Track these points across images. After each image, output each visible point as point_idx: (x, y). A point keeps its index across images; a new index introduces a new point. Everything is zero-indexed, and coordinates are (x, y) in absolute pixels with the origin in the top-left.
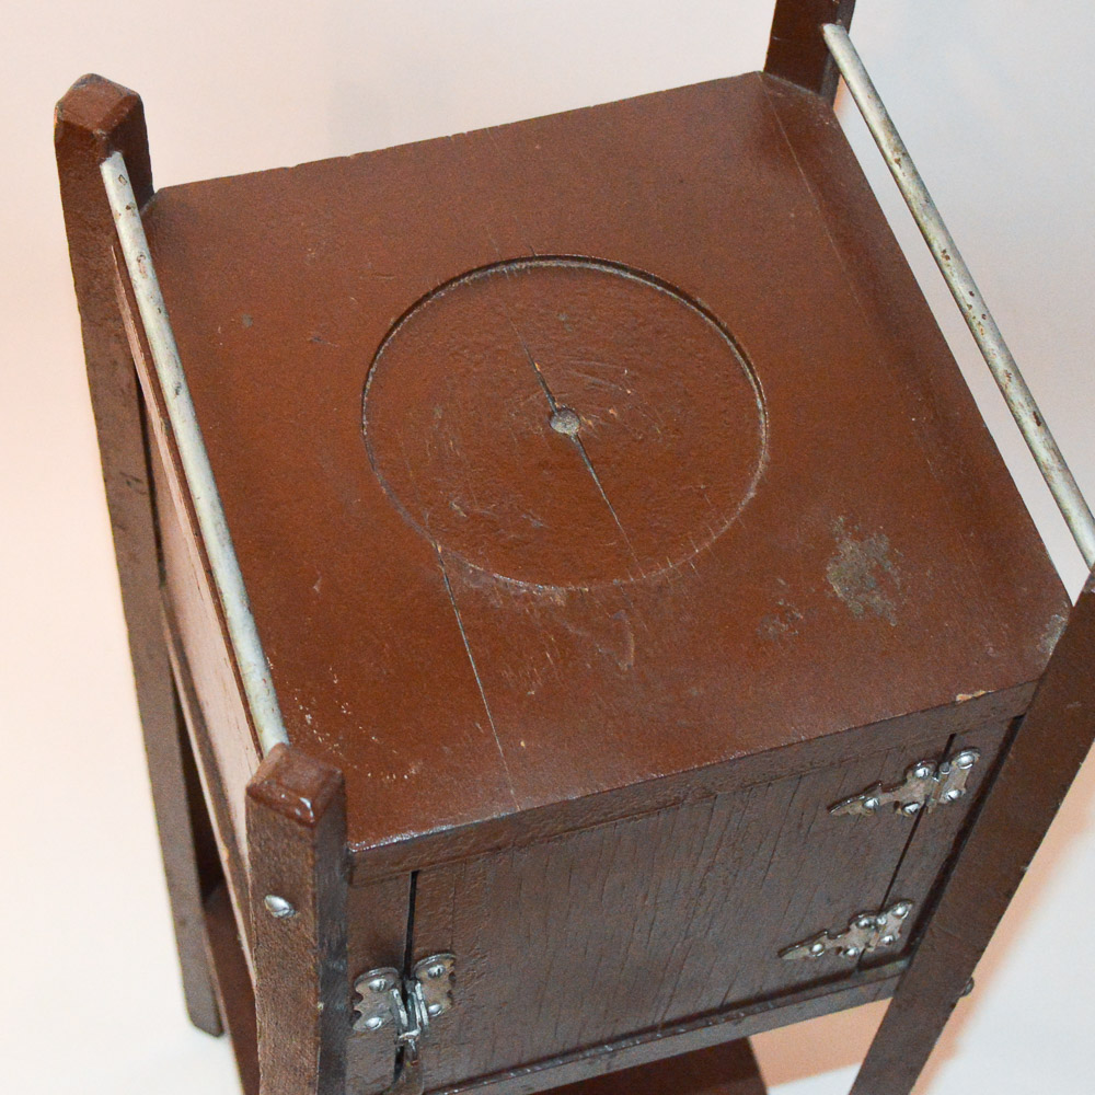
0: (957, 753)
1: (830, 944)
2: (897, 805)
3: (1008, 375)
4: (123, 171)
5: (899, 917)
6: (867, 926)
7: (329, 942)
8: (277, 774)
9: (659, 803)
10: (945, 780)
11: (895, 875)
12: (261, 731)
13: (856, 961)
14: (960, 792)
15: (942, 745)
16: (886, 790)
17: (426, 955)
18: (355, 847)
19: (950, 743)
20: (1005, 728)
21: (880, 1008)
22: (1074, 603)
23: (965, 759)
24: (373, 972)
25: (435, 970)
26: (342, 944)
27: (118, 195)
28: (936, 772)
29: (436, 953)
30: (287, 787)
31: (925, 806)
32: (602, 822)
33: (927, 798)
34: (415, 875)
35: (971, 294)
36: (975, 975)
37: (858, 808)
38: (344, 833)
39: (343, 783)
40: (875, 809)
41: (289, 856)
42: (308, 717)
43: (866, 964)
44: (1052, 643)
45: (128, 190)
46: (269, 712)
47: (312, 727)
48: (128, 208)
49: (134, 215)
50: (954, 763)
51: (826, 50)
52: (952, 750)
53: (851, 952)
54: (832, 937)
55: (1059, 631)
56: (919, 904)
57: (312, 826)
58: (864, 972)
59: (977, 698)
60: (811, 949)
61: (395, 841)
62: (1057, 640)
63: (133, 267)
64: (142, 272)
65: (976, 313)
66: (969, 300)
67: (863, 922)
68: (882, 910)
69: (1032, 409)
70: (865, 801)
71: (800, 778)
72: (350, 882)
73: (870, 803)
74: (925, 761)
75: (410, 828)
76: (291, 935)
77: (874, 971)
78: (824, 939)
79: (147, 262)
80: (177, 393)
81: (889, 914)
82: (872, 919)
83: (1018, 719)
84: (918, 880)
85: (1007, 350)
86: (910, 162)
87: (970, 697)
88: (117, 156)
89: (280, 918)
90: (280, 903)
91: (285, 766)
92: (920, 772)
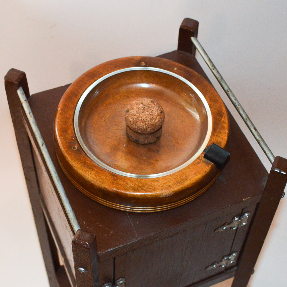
0: (244, 214)
1: (218, 265)
2: (231, 228)
3: (247, 119)
4: (22, 92)
5: (234, 256)
6: (226, 259)
7: (95, 278)
8: (79, 237)
9: (173, 234)
10: (242, 220)
11: (232, 246)
12: (74, 227)
13: (224, 268)
14: (246, 223)
15: (240, 212)
16: (228, 224)
17: (118, 279)
18: (99, 253)
19: (242, 212)
20: (255, 206)
21: (231, 280)
22: (269, 173)
23: (246, 215)
24: (106, 284)
25: (121, 282)
26: (98, 278)
27: (22, 98)
28: (240, 219)
29: (121, 278)
30: (82, 240)
31: (238, 227)
32: (159, 240)
33: (238, 225)
34: (114, 259)
35: (235, 100)
36: (255, 268)
37: (221, 230)
38: (96, 250)
39: (96, 238)
40: (226, 229)
41: (84, 257)
42: (84, 222)
43: (227, 269)
44: (265, 183)
45: (24, 96)
46: (75, 222)
47: (85, 225)
48: (25, 101)
49: (27, 102)
50: (244, 216)
51: (192, 43)
52: (243, 213)
53: (223, 266)
54: (218, 263)
55: (266, 180)
56: (239, 253)
57: (89, 249)
58: (227, 271)
59: (248, 199)
60: (213, 266)
61: (109, 251)
62: (266, 183)
63: (28, 115)
64: (31, 116)
65: (237, 104)
66: (235, 101)
67: (225, 259)
68: (230, 255)
69: (253, 126)
70: (223, 228)
71: (207, 224)
72: (99, 262)
73: (224, 228)
74: (237, 216)
75: (113, 247)
76: (86, 277)
77: (229, 270)
78: (216, 264)
79: (31, 114)
80: (43, 145)
81: (232, 256)
82: (228, 257)
83: (258, 203)
84: (238, 246)
85: (245, 113)
86: (216, 69)
87: (246, 199)
88: (21, 88)
89: (82, 273)
90: (82, 269)
91: (81, 235)
92: (236, 219)
